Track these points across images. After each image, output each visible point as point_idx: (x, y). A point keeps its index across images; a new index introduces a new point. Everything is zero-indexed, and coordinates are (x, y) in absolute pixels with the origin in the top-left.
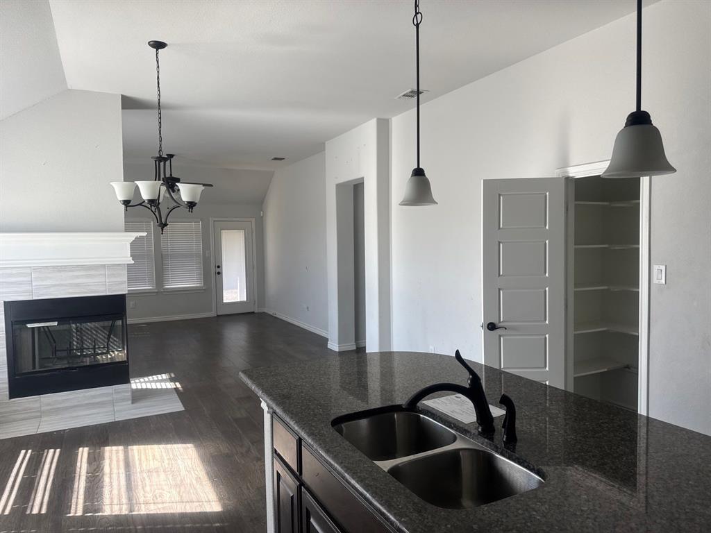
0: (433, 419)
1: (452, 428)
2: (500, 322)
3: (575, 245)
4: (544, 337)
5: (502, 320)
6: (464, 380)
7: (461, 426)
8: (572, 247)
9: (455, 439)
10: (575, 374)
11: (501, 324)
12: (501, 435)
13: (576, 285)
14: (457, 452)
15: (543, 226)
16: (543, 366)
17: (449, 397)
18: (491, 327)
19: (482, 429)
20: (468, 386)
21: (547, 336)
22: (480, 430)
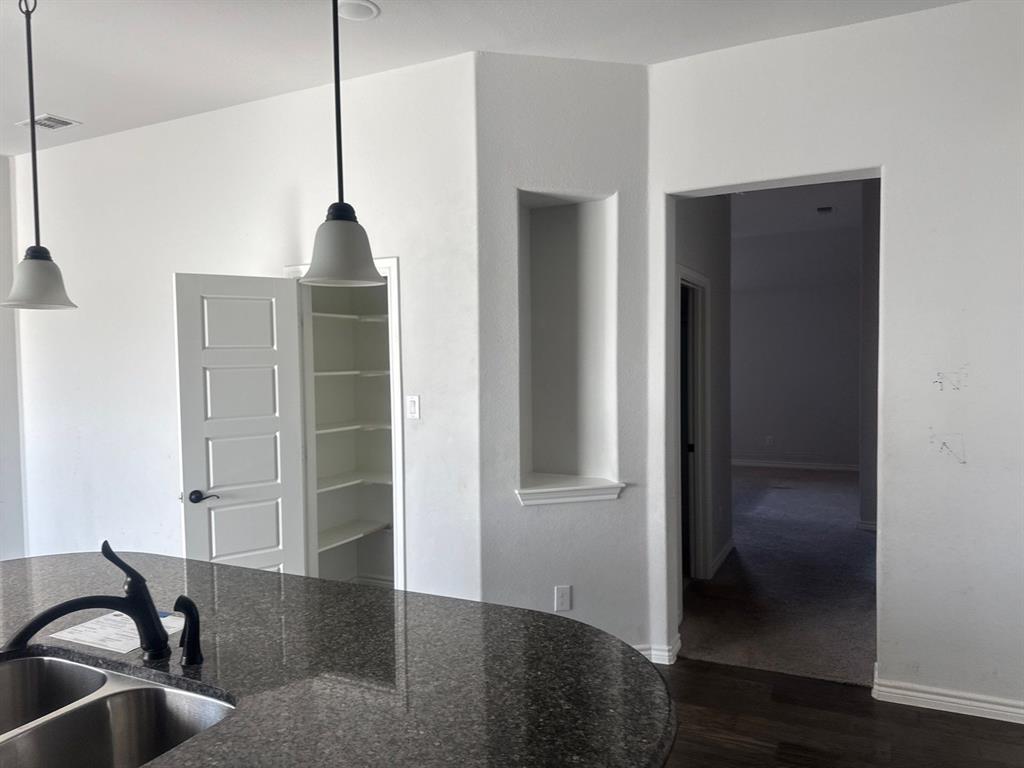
0: (68, 659)
1: (100, 666)
2: (209, 488)
3: (316, 371)
4: (274, 502)
5: (212, 485)
6: (119, 587)
7: (114, 659)
8: (311, 374)
9: (103, 680)
10: (319, 548)
11: (211, 492)
12: (177, 659)
13: (319, 426)
14: (102, 702)
15: (270, 346)
16: (275, 543)
17: (101, 619)
18: (197, 497)
19: (151, 657)
20: (124, 595)
21: (280, 500)
22: (146, 658)
